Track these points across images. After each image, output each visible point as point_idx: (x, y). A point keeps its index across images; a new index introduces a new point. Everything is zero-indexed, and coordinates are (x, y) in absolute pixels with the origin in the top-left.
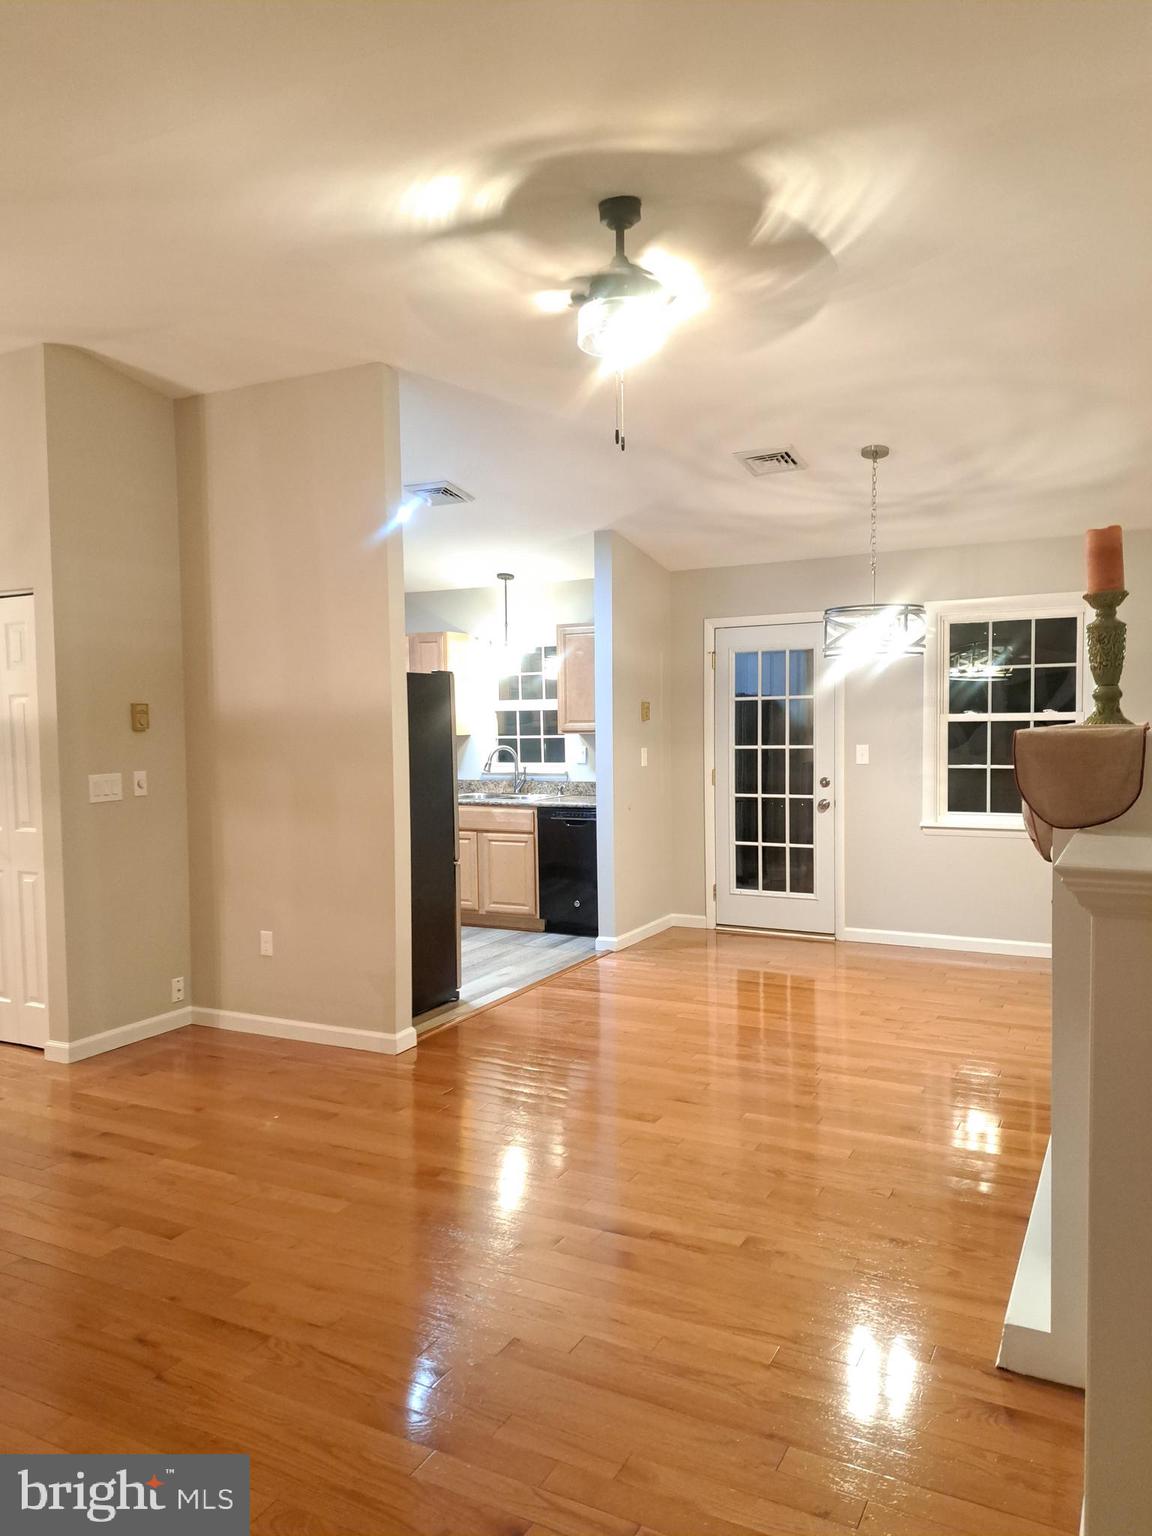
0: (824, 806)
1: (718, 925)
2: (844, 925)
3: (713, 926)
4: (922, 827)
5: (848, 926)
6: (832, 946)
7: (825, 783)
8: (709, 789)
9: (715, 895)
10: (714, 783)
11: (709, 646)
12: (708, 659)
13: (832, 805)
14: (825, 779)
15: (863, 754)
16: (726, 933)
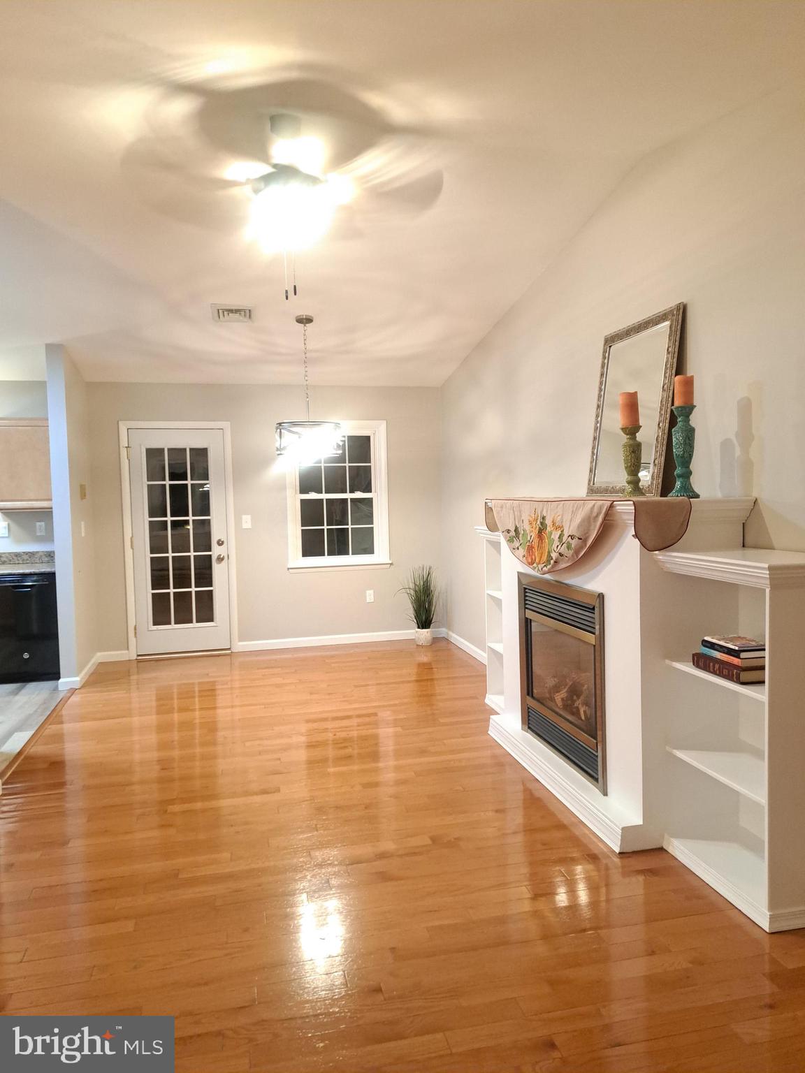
0: (220, 559)
1: (138, 656)
2: (237, 640)
3: (135, 657)
4: (288, 569)
5: (240, 641)
6: (229, 657)
7: (220, 543)
8: (129, 552)
9: (136, 633)
10: (132, 547)
11: (124, 442)
12: (124, 452)
13: (226, 558)
14: (220, 540)
15: (247, 522)
16: (147, 662)
